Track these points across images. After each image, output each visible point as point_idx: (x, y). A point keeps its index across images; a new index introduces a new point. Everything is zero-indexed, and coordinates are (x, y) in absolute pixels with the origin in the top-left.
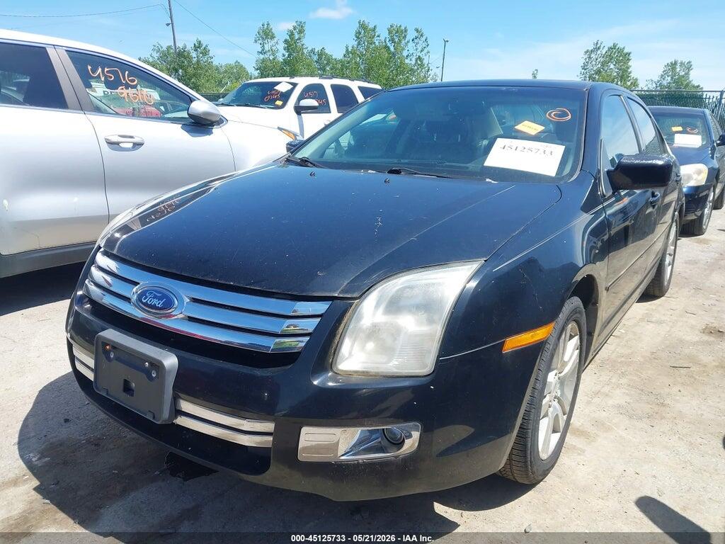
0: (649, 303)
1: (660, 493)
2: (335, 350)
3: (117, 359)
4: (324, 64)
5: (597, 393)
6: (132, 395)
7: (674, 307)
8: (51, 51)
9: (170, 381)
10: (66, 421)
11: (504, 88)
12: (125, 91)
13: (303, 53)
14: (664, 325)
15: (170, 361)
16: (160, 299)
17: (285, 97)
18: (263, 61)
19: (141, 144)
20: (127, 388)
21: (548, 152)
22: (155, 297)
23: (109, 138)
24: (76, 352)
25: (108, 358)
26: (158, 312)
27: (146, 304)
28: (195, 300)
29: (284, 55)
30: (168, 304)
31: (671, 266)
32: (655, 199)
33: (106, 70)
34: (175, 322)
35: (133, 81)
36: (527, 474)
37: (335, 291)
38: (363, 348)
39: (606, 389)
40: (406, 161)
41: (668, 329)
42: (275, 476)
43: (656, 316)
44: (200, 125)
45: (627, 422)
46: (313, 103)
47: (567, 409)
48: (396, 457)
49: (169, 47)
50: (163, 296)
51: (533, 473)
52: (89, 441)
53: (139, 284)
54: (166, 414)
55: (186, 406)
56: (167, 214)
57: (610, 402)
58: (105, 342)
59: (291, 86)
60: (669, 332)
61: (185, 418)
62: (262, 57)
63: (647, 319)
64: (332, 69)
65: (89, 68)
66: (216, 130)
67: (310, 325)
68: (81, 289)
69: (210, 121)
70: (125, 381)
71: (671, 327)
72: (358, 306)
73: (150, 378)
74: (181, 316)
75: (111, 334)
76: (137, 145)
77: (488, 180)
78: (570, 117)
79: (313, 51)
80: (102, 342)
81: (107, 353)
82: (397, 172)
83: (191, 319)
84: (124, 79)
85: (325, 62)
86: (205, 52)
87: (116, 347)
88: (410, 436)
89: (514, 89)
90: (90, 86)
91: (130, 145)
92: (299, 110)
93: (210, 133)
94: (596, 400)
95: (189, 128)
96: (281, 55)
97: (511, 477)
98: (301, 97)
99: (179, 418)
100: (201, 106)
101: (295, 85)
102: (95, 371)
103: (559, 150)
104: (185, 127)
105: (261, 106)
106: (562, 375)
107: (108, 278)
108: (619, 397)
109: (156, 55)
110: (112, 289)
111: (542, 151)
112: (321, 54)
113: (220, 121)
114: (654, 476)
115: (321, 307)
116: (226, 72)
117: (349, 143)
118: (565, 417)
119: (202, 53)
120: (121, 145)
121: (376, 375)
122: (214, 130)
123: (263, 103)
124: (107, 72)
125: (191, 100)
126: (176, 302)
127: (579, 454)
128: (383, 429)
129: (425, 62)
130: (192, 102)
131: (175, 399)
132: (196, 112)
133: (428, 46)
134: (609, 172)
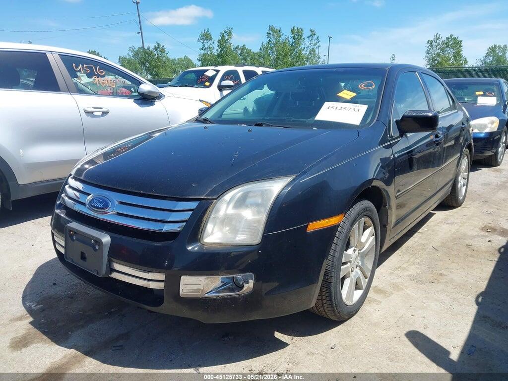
0: (449, 211)
1: (425, 327)
2: (202, 231)
3: (77, 239)
4: (245, 56)
5: (397, 268)
6: (86, 261)
7: (465, 214)
8: (49, 55)
9: (106, 251)
10: (55, 284)
11: (335, 69)
12: (97, 79)
13: (230, 49)
14: (456, 225)
15: (106, 239)
16: (101, 203)
17: (211, 79)
18: (204, 55)
19: (107, 113)
20: (83, 257)
21: (356, 110)
22: (99, 202)
23: (86, 109)
24: (56, 238)
25: (72, 239)
26: (100, 210)
27: (94, 206)
28: (122, 203)
29: (217, 50)
30: (106, 206)
31: (465, 187)
32: (438, 139)
33: (85, 66)
34: (110, 216)
35: (102, 72)
36: (334, 313)
37: (202, 195)
38: (221, 230)
39: (405, 265)
40: (268, 118)
41: (458, 227)
42: (167, 308)
43: (452, 219)
44: (146, 99)
45: (415, 285)
46: (231, 83)
47: (369, 275)
48: (239, 295)
49: (139, 48)
50: (104, 201)
51: (339, 313)
52: (67, 296)
53: (90, 194)
54: (104, 271)
55: (117, 266)
56: (122, 153)
57: (406, 273)
58: (71, 230)
59: (215, 72)
60: (458, 229)
61: (116, 273)
62: (203, 52)
63: (445, 221)
64: (251, 59)
65: (74, 65)
66: (157, 103)
67: (187, 216)
68: (59, 200)
69: (153, 97)
70: (82, 252)
71: (460, 226)
72: (216, 203)
73: (95, 250)
74: (113, 213)
75: (74, 225)
76: (105, 113)
77: (314, 128)
78: (374, 86)
79: (237, 47)
80: (69, 230)
81: (71, 236)
82: (260, 125)
83: (119, 214)
84: (96, 71)
85: (246, 55)
86: (163, 51)
87: (76, 232)
88: (247, 282)
89: (341, 70)
90: (77, 77)
91: (100, 114)
92: (221, 88)
93: (153, 104)
94: (397, 272)
95: (139, 102)
96: (216, 51)
97: (325, 316)
98: (222, 79)
99: (113, 274)
100: (147, 87)
101: (218, 71)
102: (65, 248)
103: (363, 108)
104: (136, 101)
105: (195, 86)
106: (361, 251)
107: (77, 194)
108: (413, 270)
109: (131, 54)
110: (79, 200)
111: (352, 109)
112: (243, 49)
113: (160, 97)
114: (424, 317)
115: (193, 205)
116: (179, 63)
117: (253, 109)
118: (367, 280)
119: (160, 51)
120: (95, 113)
121: (226, 245)
122: (155, 103)
123: (197, 84)
124: (85, 67)
125: (140, 83)
126: (110, 204)
127: (377, 304)
128: (233, 277)
129: (317, 52)
130: (140, 84)
131: (110, 262)
132: (143, 91)
133: (319, 42)
134: (397, 122)
